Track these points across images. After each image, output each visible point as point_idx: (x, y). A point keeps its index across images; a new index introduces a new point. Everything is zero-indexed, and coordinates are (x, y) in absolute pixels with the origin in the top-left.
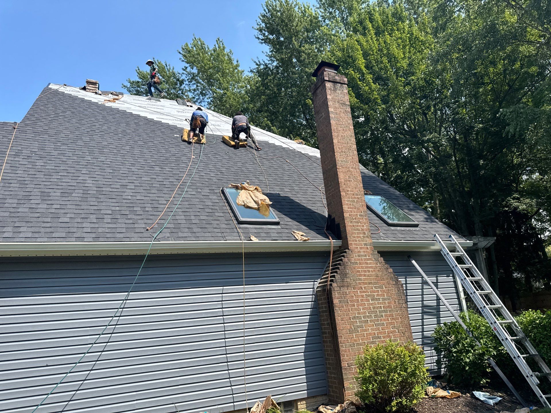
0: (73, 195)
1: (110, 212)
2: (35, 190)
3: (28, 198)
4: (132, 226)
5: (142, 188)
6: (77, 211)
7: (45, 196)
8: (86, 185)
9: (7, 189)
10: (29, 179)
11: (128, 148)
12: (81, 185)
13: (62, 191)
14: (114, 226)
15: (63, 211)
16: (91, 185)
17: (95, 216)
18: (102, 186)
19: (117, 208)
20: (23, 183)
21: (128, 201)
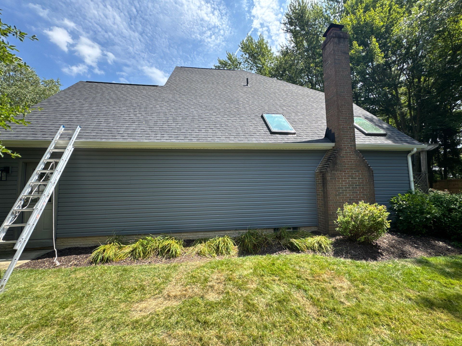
0: (187, 119)
1: (205, 127)
2: (170, 117)
3: (167, 121)
4: (215, 134)
5: (220, 115)
6: (189, 127)
7: (174, 120)
8: (193, 114)
9: (158, 117)
10: (168, 112)
11: (213, 95)
12: (191, 114)
13: (182, 117)
14: (207, 134)
15: (183, 127)
16: (196, 114)
17: (197, 129)
18: (201, 114)
19: (208, 125)
20: (165, 114)
21: (213, 122)
